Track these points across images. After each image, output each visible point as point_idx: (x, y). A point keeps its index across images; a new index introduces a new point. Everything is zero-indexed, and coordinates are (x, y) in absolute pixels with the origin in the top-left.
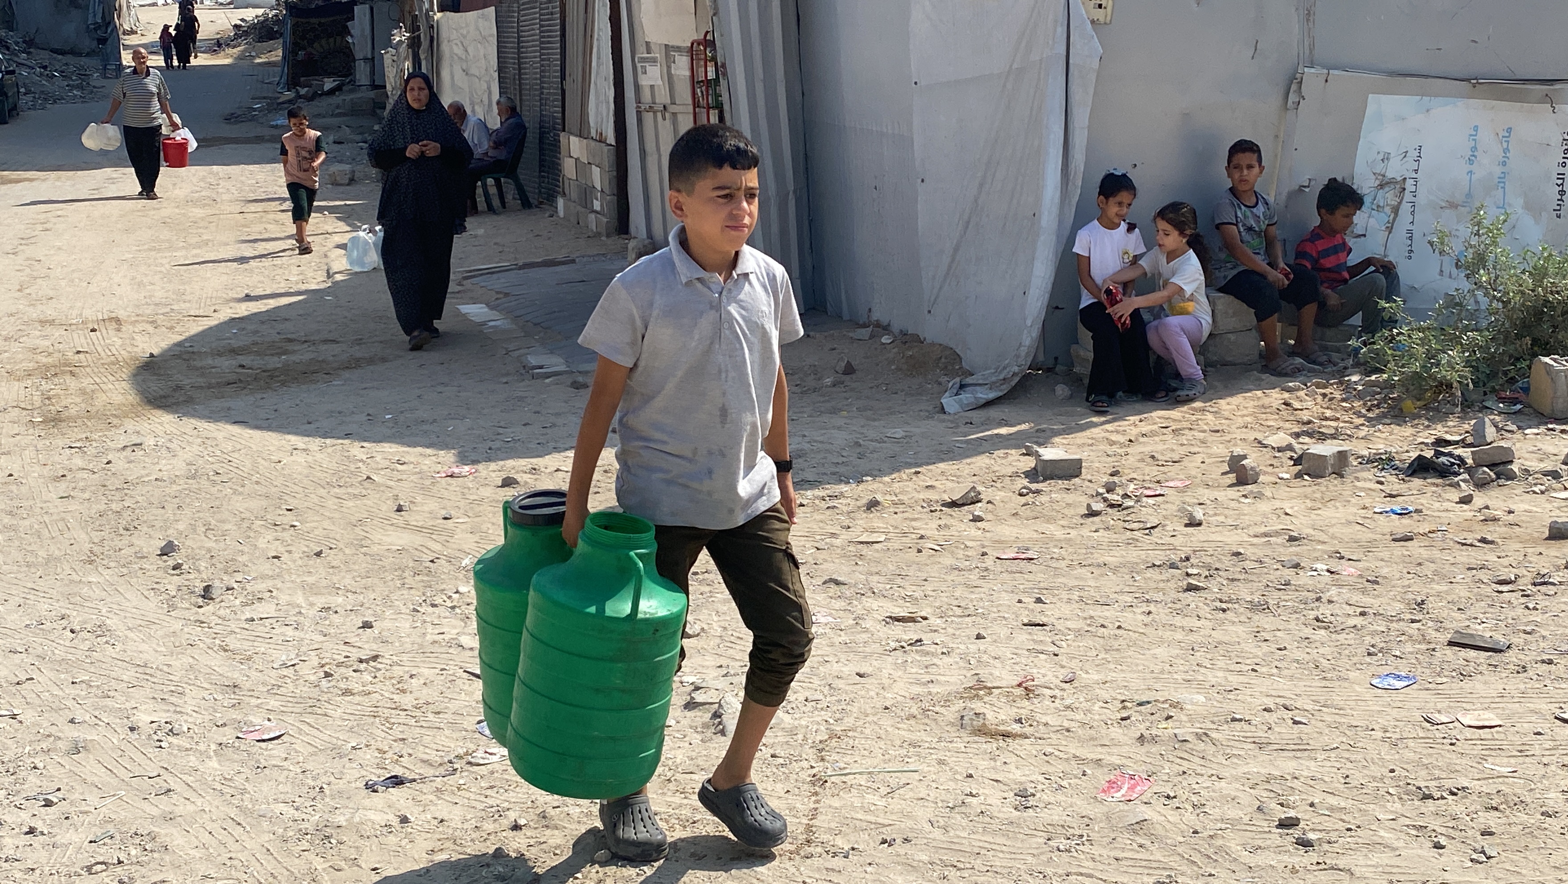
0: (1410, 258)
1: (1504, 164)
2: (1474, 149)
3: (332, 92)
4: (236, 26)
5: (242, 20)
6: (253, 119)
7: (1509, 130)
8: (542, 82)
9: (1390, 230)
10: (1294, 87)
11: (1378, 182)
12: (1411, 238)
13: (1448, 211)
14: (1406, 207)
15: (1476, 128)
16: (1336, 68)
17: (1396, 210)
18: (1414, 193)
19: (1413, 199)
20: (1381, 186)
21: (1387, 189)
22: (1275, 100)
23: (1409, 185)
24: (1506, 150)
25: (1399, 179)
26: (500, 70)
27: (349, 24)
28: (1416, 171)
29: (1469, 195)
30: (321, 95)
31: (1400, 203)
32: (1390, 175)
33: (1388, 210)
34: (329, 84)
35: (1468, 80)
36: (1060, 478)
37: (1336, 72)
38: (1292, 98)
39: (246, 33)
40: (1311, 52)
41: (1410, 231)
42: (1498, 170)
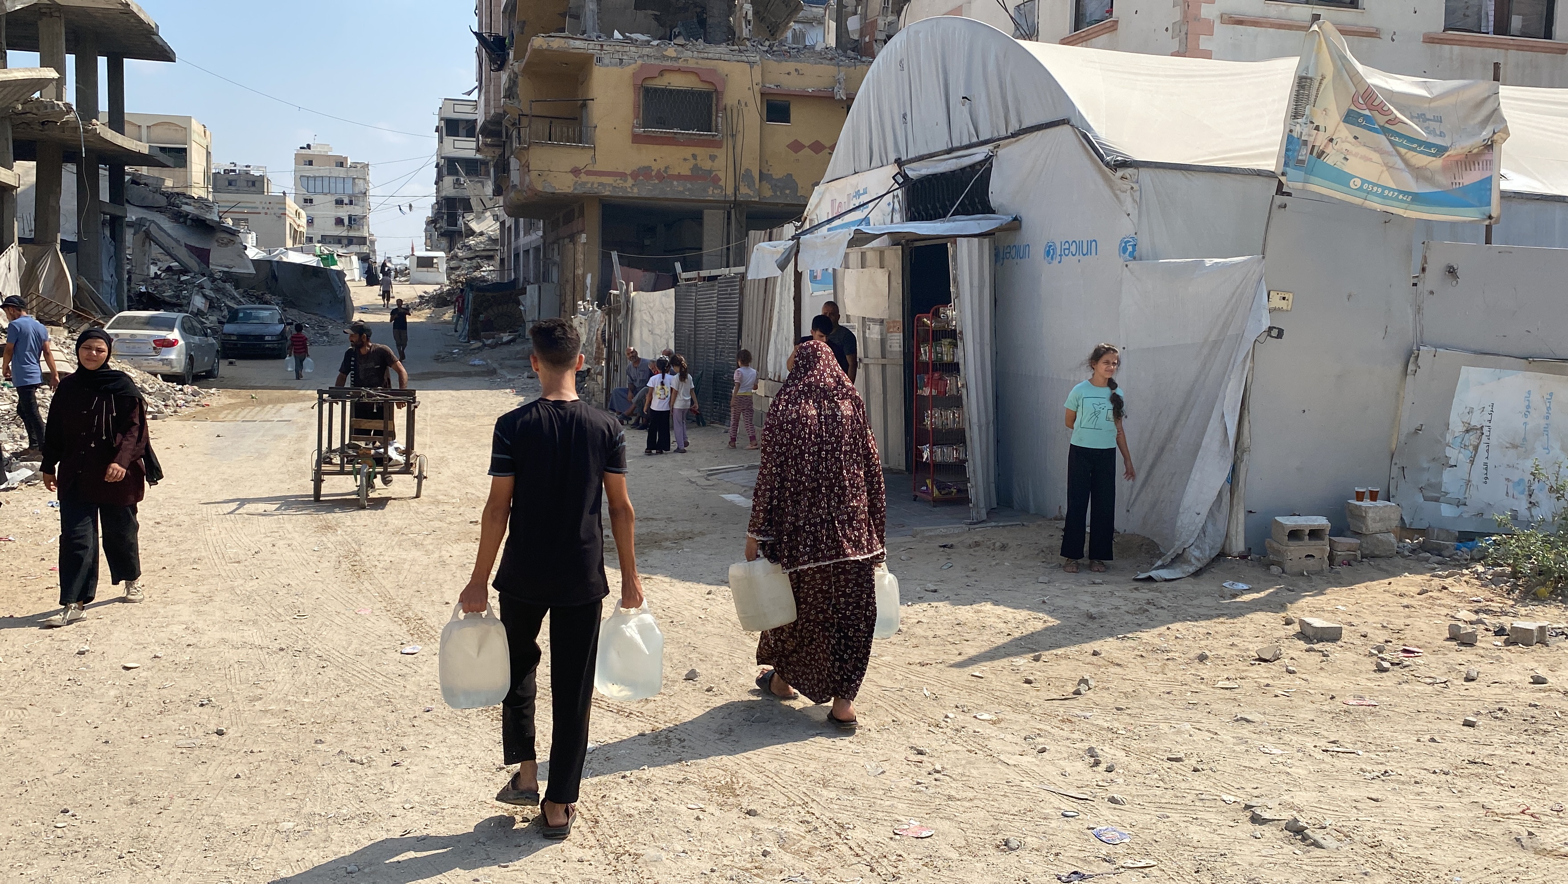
0: (1486, 483)
1: (1547, 418)
2: (1528, 407)
3: (509, 342)
4: (421, 297)
5: (425, 292)
6: (454, 360)
7: (1551, 394)
8: (717, 340)
9: (1472, 462)
10: (1412, 360)
11: (1465, 429)
12: (1486, 469)
13: (1511, 450)
14: (1482, 447)
15: (1529, 393)
16: (1440, 348)
17: (1476, 448)
18: (1488, 437)
19: (1488, 441)
20: (1467, 431)
21: (1471, 433)
22: (1398, 367)
23: (1485, 429)
24: (1549, 408)
25: (1479, 426)
26: (676, 331)
27: (520, 297)
28: (1490, 421)
29: (1524, 439)
30: (501, 344)
31: (1479, 444)
32: (1473, 424)
33: (1471, 448)
34: (506, 337)
35: (1526, 358)
36: (1328, 641)
37: (1441, 350)
38: (1411, 367)
39: (428, 302)
40: (1421, 336)
41: (1486, 464)
42: (1543, 422)
